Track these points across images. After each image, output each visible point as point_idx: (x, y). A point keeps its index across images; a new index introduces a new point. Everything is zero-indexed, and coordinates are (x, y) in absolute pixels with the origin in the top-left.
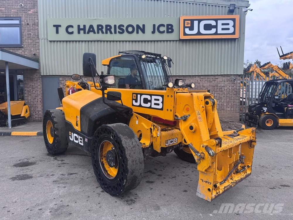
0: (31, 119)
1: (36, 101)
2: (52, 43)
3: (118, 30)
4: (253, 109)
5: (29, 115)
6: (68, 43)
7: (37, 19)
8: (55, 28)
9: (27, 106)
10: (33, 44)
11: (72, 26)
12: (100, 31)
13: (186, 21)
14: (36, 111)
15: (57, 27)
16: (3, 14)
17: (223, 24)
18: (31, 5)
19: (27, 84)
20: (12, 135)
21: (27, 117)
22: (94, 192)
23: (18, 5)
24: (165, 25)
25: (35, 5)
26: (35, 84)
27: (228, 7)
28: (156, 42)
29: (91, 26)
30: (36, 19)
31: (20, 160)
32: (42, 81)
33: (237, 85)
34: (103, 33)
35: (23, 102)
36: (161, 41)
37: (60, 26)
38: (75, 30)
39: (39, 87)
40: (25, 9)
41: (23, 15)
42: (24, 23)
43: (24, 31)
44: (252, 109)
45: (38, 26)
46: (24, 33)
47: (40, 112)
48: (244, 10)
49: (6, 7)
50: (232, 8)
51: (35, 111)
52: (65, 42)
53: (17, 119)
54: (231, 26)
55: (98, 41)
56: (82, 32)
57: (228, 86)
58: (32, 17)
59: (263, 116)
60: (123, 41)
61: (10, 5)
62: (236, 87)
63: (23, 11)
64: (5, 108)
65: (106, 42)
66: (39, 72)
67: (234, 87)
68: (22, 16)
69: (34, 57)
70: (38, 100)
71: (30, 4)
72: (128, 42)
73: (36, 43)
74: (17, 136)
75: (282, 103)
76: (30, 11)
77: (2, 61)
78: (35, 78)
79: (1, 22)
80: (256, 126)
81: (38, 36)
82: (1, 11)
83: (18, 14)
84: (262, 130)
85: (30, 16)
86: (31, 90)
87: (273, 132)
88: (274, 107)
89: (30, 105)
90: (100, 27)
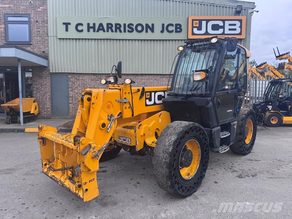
0: (40, 116)
1: (44, 99)
2: (62, 40)
3: (127, 29)
4: (258, 107)
5: (37, 112)
6: (78, 41)
7: (46, 17)
8: (65, 26)
9: (36, 103)
10: (42, 42)
11: (82, 24)
12: (110, 30)
13: (194, 21)
14: (45, 108)
15: (67, 25)
16: (12, 11)
17: (230, 25)
18: (41, 2)
19: (35, 81)
20: (25, 131)
21: (36, 115)
22: (130, 183)
23: (27, 2)
24: (173, 25)
25: (44, 3)
26: (44, 81)
27: (235, 8)
28: (164, 41)
29: (101, 25)
32: (51, 78)
34: (112, 31)
35: (33, 99)
36: (169, 40)
37: (70, 24)
38: (85, 28)
39: (48, 84)
40: (34, 6)
41: (32, 12)
42: (33, 20)
43: (33, 28)
45: (47, 23)
46: (33, 30)
47: (49, 110)
48: (250, 11)
49: (15, 4)
50: (239, 9)
51: (43, 108)
52: (74, 40)
53: (28, 116)
54: (237, 27)
55: (107, 39)
56: (91, 30)
58: (41, 15)
59: (268, 114)
60: (132, 40)
61: (19, 2)
63: (31, 8)
64: (17, 105)
65: (115, 41)
66: (48, 70)
68: (31, 13)
69: (43, 54)
70: (47, 97)
71: (39, 1)
72: (137, 41)
73: (45, 40)
74: (31, 132)
75: (286, 101)
76: (39, 8)
77: (15, 58)
78: (44, 75)
79: (10, 19)
80: (261, 124)
81: (47, 33)
82: (10, 8)
83: (27, 11)
84: (267, 127)
85: (40, 13)
86: (39, 87)
87: (278, 129)
88: (278, 105)
89: (39, 102)
90: (110, 26)
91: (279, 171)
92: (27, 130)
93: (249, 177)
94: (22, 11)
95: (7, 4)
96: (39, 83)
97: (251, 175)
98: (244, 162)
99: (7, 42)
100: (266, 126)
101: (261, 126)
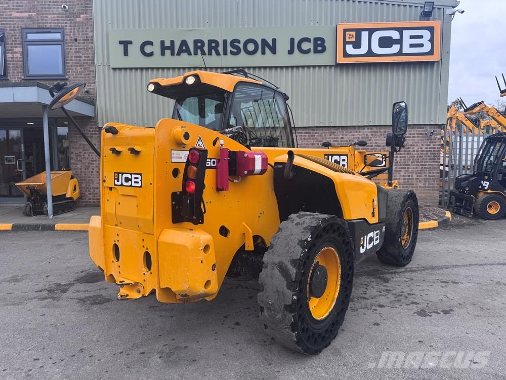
0: (82, 202)
1: (89, 172)
2: (118, 71)
3: (229, 48)
4: (464, 184)
5: (78, 196)
6: (144, 71)
7: (92, 31)
8: (122, 46)
9: (75, 180)
10: (84, 75)
11: (151, 43)
12: (199, 51)
13: (347, 33)
14: (90, 188)
15: (126, 44)
16: (34, 23)
17: (412, 37)
18: (82, 7)
19: (74, 142)
20: (55, 229)
21: (75, 199)
22: (223, 324)
23: (58, 8)
24: (310, 39)
25: (87, 7)
27: (421, 7)
28: (295, 69)
29: (184, 43)
30: (89, 30)
31: (82, 272)
32: (100, 137)
33: (435, 142)
34: (203, 53)
35: (70, 173)
36: (303, 67)
37: (131, 42)
38: (156, 49)
40: (70, 13)
41: (68, 25)
42: (68, 38)
43: (70, 52)
44: (462, 184)
45: (92, 43)
46: (68, 55)
47: (97, 191)
48: (449, 11)
49: (38, 11)
50: (429, 8)
51: (88, 188)
52: (139, 71)
53: (60, 202)
55: (195, 68)
56: (168, 52)
57: (421, 144)
58: (82, 28)
59: (481, 196)
61: (45, 8)
62: (434, 145)
63: (67, 17)
64: (42, 184)
66: (95, 122)
67: (430, 145)
68: (66, 26)
69: (87, 97)
70: (93, 169)
71: (78, 4)
73: (90, 71)
74: (65, 230)
76: (79, 17)
77: (37, 104)
78: (88, 132)
79: (31, 37)
80: (470, 214)
81: (93, 60)
82: (30, 18)
83: (59, 23)
84: (480, 220)
85: (80, 26)
86: (80, 153)
87: (500, 224)
88: (500, 180)
89: (80, 177)
90: (199, 44)
91: (495, 303)
92: (58, 226)
93: (439, 313)
94: (50, 23)
95: (26, 12)
96: (80, 145)
97: (441, 311)
98: (431, 286)
99: (27, 76)
100: (478, 219)
101: (469, 217)
